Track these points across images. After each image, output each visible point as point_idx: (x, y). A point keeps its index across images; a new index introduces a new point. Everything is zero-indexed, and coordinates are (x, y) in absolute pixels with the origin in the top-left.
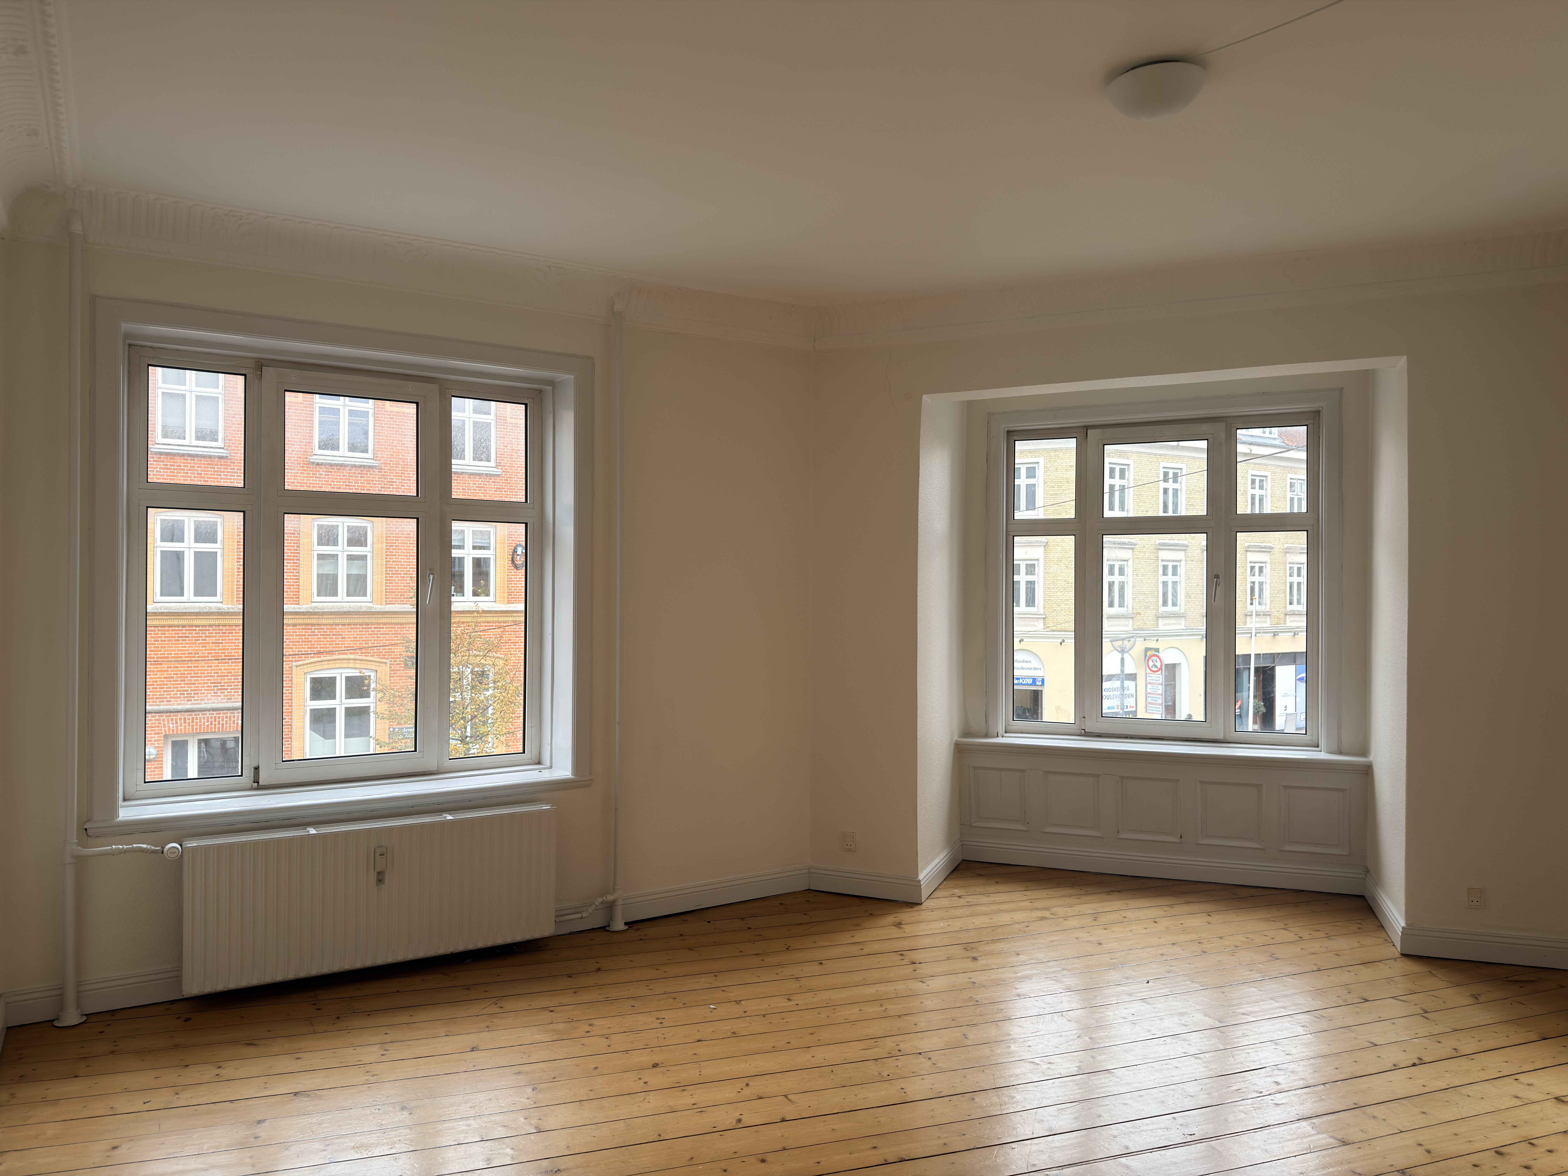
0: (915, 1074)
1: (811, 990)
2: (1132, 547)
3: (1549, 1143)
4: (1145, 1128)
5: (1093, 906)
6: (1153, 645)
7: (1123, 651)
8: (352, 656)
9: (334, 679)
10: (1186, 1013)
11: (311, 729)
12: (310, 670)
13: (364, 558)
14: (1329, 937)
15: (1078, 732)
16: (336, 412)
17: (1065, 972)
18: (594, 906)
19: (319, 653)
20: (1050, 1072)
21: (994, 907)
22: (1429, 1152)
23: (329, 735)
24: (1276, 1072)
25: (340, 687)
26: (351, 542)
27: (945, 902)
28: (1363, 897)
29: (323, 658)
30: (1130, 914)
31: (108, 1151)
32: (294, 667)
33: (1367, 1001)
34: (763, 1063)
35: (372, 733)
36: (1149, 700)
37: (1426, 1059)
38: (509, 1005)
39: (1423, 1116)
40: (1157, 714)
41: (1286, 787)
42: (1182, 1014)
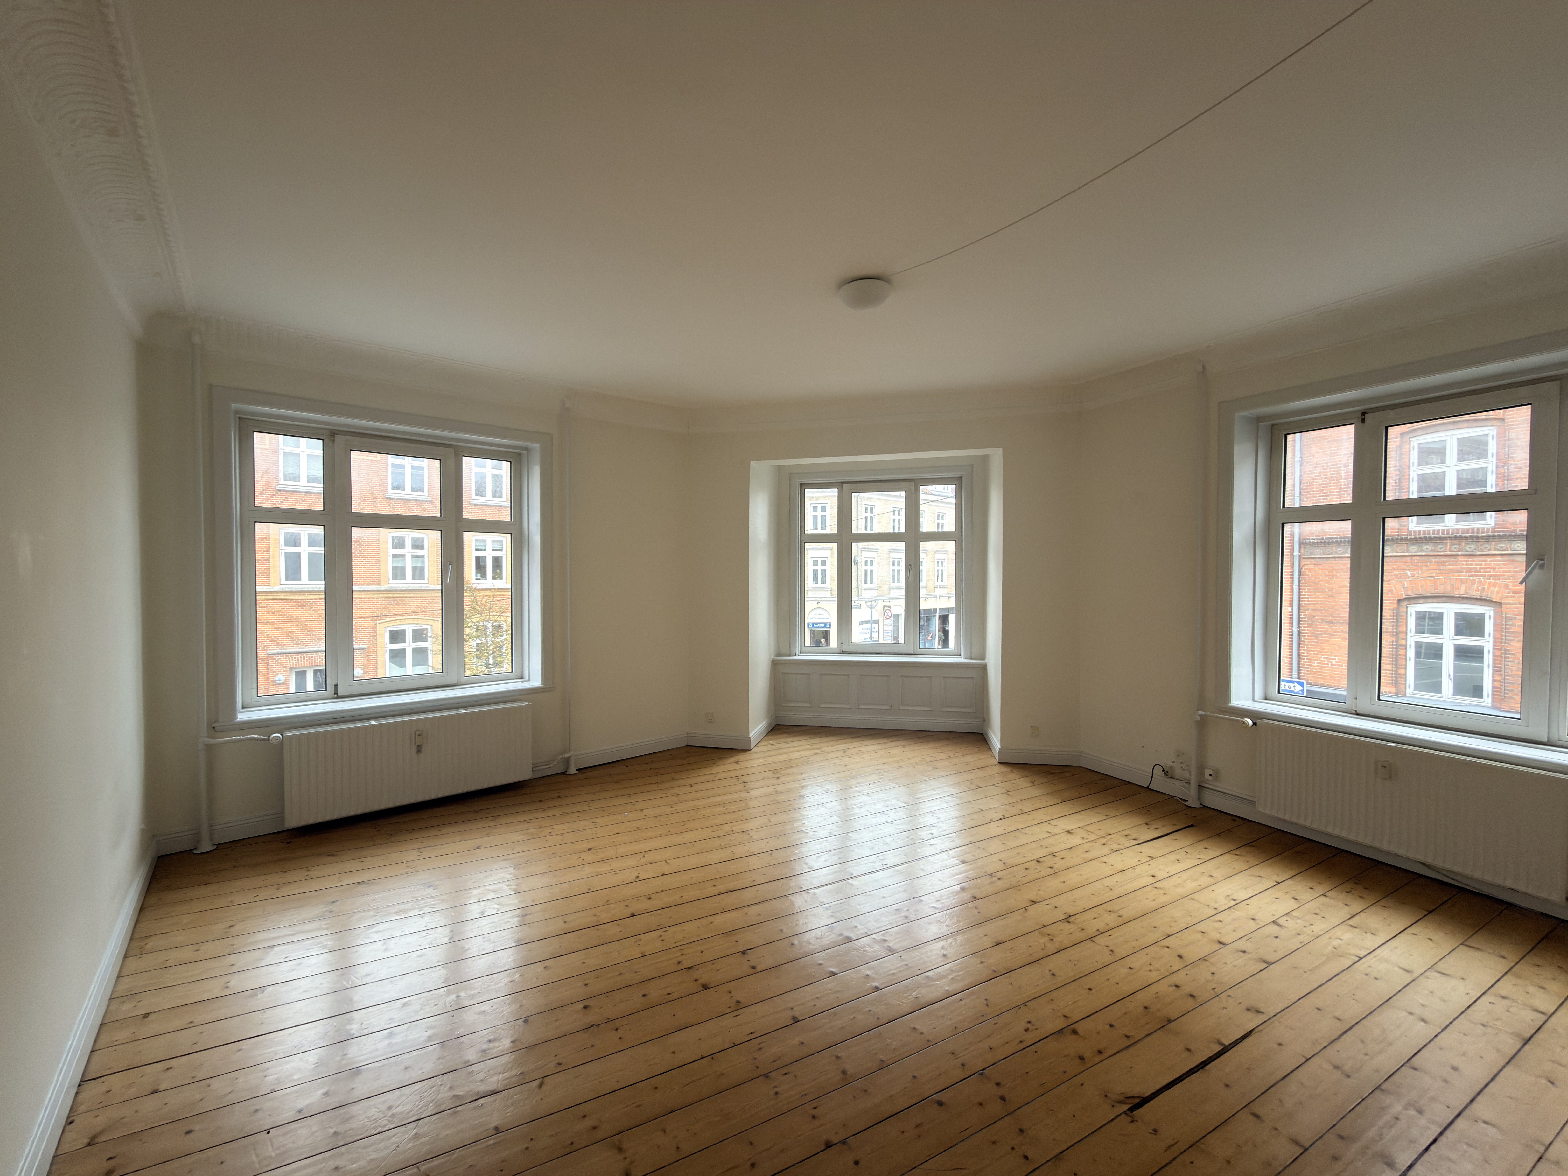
0: (740, 843)
1: (684, 801)
2: (876, 550)
3: (1062, 854)
4: (862, 863)
5: (844, 745)
6: (887, 604)
7: (871, 608)
8: (416, 617)
9: (404, 631)
10: (888, 800)
11: (390, 662)
12: (388, 625)
13: (423, 557)
14: (963, 756)
15: (839, 651)
16: (403, 467)
17: (826, 782)
18: (556, 761)
19: (394, 615)
20: (814, 837)
21: (791, 749)
22: (1004, 863)
23: (403, 665)
24: (932, 828)
25: (409, 636)
26: (415, 547)
27: (764, 748)
28: (982, 734)
29: (397, 618)
30: (863, 749)
31: (226, 929)
32: (378, 625)
33: (980, 787)
34: (653, 844)
35: (430, 663)
36: (885, 634)
37: (1006, 816)
38: (503, 820)
39: (1003, 845)
40: (890, 641)
41: (944, 677)
42: (886, 801)
